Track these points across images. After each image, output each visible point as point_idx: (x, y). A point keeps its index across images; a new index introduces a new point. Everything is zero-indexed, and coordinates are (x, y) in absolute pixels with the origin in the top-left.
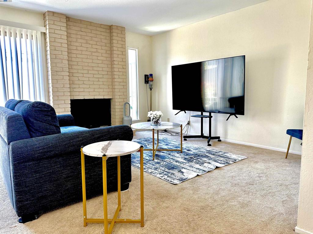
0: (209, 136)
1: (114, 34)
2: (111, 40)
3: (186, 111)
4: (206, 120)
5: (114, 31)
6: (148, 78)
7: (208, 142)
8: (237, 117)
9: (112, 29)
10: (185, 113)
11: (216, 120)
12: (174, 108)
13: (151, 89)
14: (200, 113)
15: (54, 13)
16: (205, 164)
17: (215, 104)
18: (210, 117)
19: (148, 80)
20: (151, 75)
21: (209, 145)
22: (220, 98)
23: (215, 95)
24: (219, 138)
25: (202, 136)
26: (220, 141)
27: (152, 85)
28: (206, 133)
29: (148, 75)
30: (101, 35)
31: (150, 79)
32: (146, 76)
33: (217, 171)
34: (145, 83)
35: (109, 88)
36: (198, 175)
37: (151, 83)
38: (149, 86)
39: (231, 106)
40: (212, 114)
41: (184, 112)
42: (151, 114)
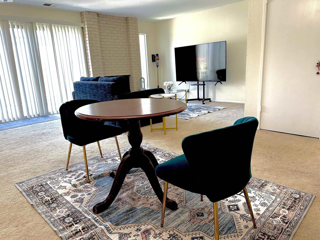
0: (203, 98)
1: (130, 24)
2: (128, 29)
3: (186, 82)
4: (201, 87)
5: (129, 21)
6: (155, 57)
7: (203, 102)
8: (221, 83)
9: (128, 20)
10: (186, 83)
11: (208, 87)
12: (177, 80)
13: (157, 66)
14: (196, 83)
15: (89, 12)
16: (202, 111)
17: (207, 76)
18: (204, 85)
19: (155, 59)
20: (157, 55)
21: (204, 104)
22: (211, 71)
23: (206, 68)
24: (210, 99)
25: (198, 99)
26: (211, 101)
27: (158, 63)
28: (201, 96)
29: (154, 55)
30: (120, 25)
31: (156, 58)
32: (153, 56)
33: (209, 114)
34: (153, 61)
35: (128, 67)
36: (198, 116)
37: (157, 61)
38: (156, 63)
39: (219, 77)
40: (205, 83)
41: (184, 82)
42: (166, 84)
